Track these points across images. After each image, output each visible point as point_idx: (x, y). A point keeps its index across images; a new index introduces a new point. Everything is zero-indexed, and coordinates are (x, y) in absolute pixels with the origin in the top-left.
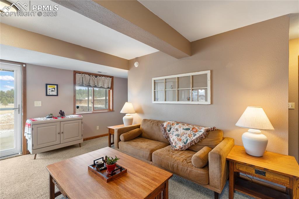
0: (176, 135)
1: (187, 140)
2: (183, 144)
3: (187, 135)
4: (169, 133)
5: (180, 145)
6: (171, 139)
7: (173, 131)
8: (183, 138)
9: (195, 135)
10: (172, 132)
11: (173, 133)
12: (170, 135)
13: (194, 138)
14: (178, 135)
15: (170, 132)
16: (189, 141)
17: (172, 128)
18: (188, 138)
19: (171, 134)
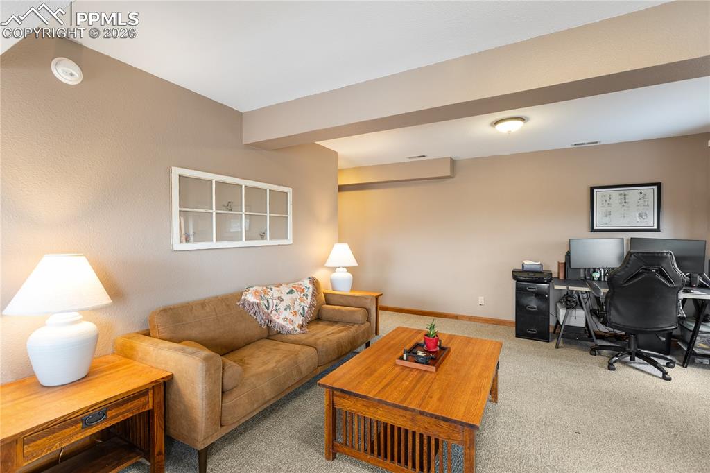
0: (285, 310)
1: (303, 308)
2: (302, 318)
3: (298, 301)
4: (269, 311)
5: (299, 320)
6: (280, 322)
7: (275, 304)
8: (297, 308)
9: (307, 296)
10: (275, 307)
11: (278, 308)
12: (274, 316)
13: (309, 300)
14: (288, 308)
15: (270, 308)
16: (306, 309)
17: (270, 301)
18: (302, 304)
19: (274, 312)
